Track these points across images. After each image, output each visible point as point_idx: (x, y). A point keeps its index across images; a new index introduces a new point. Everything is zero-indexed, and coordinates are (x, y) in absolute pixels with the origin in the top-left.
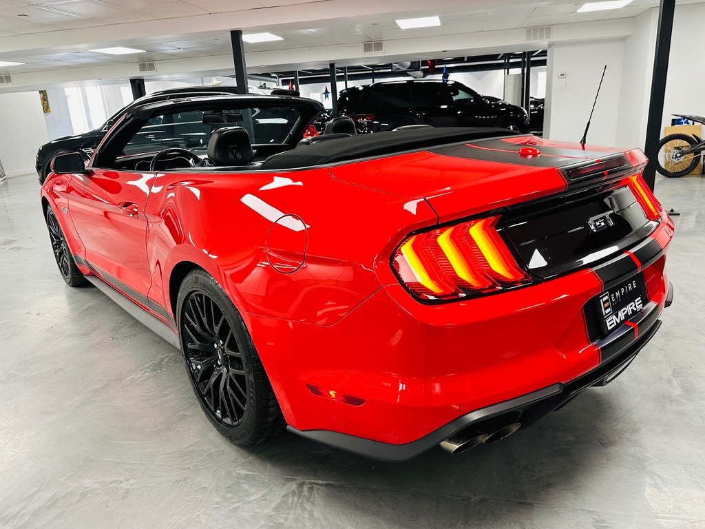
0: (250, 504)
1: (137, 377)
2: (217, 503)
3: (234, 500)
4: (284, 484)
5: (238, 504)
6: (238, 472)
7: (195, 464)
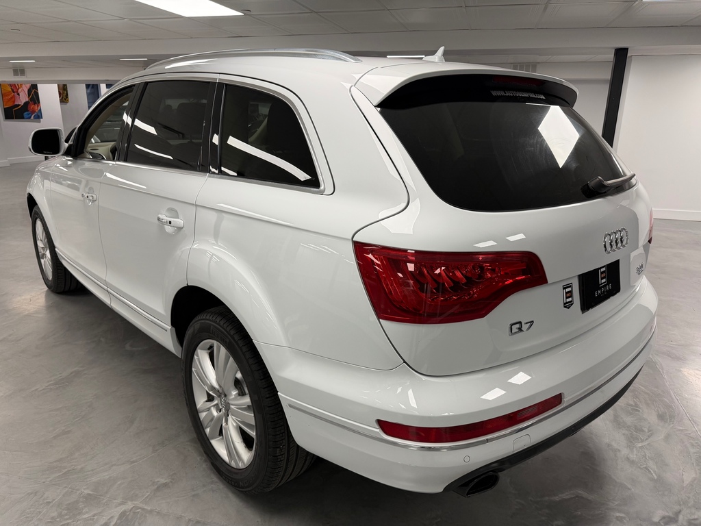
0: (79, 522)
1: (41, 389)
2: (53, 518)
3: (66, 517)
4: (116, 507)
5: (68, 521)
6: (83, 490)
7: (51, 479)
